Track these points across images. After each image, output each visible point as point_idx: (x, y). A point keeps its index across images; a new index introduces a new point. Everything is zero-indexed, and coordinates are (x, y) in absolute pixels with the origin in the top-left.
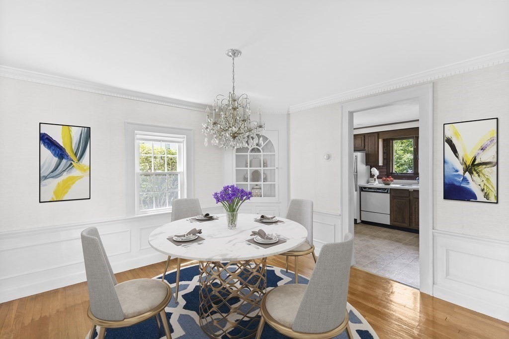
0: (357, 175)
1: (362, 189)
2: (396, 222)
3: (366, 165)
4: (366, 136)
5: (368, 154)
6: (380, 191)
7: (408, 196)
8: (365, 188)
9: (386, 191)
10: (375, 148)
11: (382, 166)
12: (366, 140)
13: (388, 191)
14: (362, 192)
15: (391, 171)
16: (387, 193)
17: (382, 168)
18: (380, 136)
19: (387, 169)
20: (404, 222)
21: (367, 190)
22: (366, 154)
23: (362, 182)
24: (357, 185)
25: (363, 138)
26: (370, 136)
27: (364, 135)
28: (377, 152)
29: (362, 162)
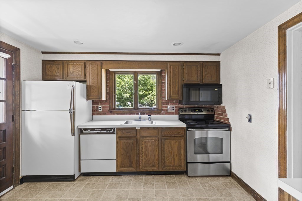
0: (74, 113)
1: (83, 131)
2: (122, 167)
3: (87, 100)
4: (87, 63)
5: (90, 86)
6: (105, 132)
7: (135, 135)
8: (86, 129)
9: (111, 132)
10: (98, 80)
11: (105, 101)
12: (87, 69)
13: (114, 131)
14: (81, 136)
15: (114, 107)
16: (113, 133)
17: (105, 103)
18: (104, 66)
19: (109, 104)
20: (131, 166)
21: (89, 131)
22: (87, 86)
23: (82, 122)
24: (74, 126)
25: (83, 66)
26: (92, 64)
27: (85, 62)
28: (100, 85)
29: (82, 95)
